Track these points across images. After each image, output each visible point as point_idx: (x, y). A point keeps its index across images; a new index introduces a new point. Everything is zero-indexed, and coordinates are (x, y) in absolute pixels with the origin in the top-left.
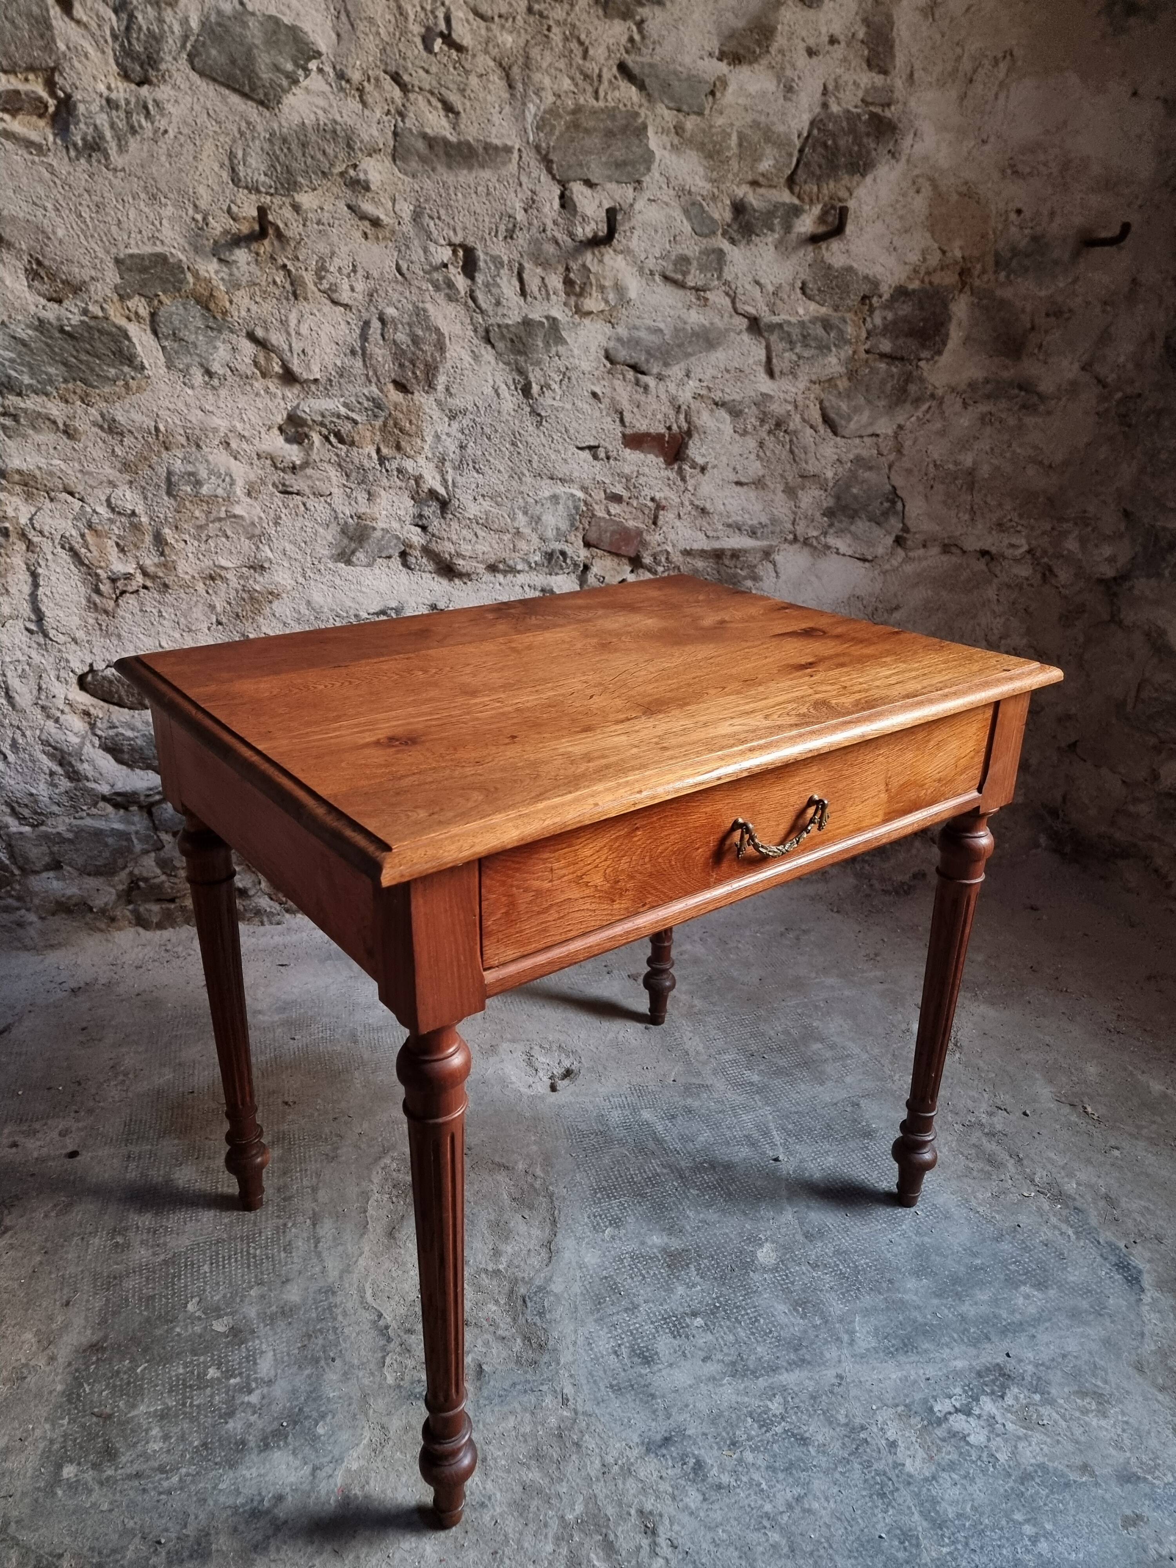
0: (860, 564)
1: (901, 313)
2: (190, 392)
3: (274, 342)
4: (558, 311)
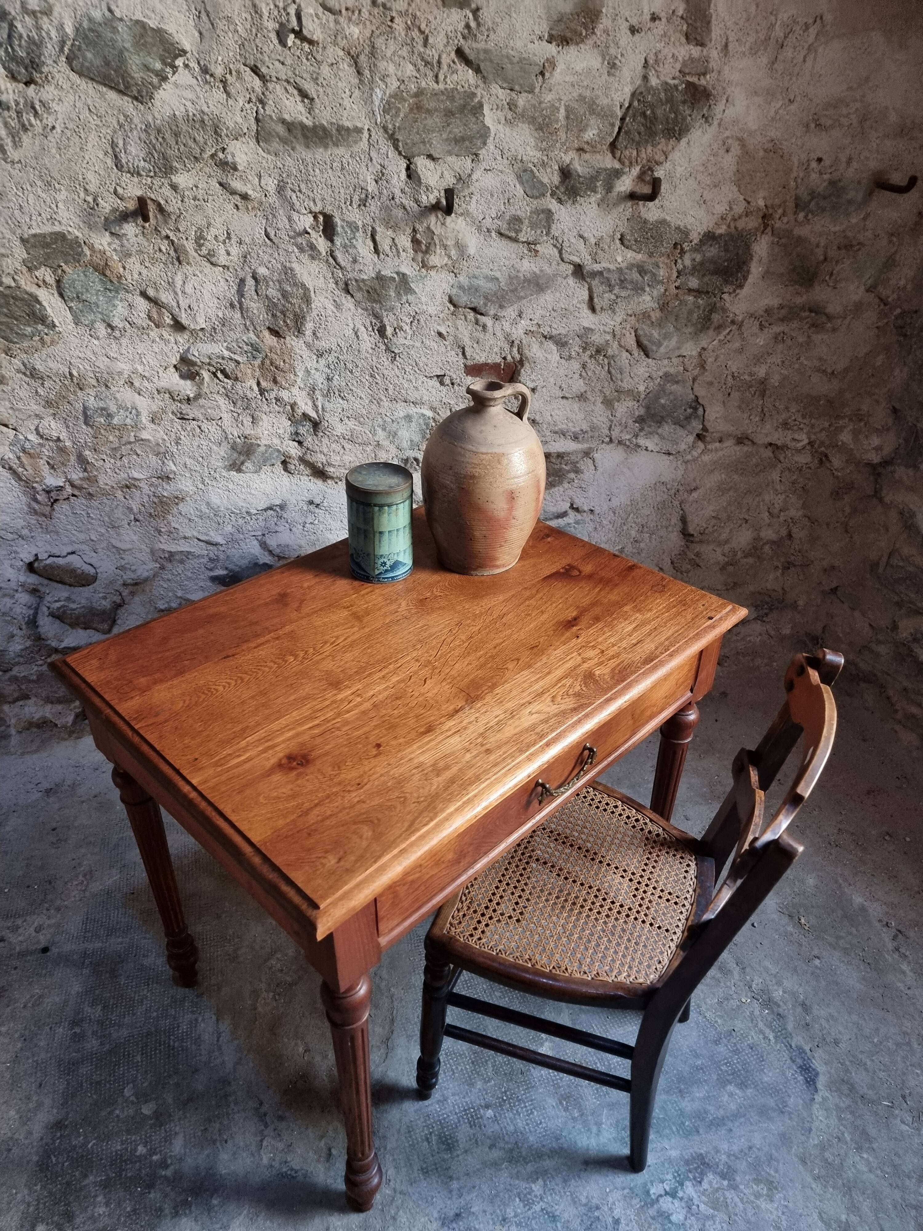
0: (666, 457)
1: (708, 255)
2: (96, 342)
3: (164, 300)
4: (407, 267)
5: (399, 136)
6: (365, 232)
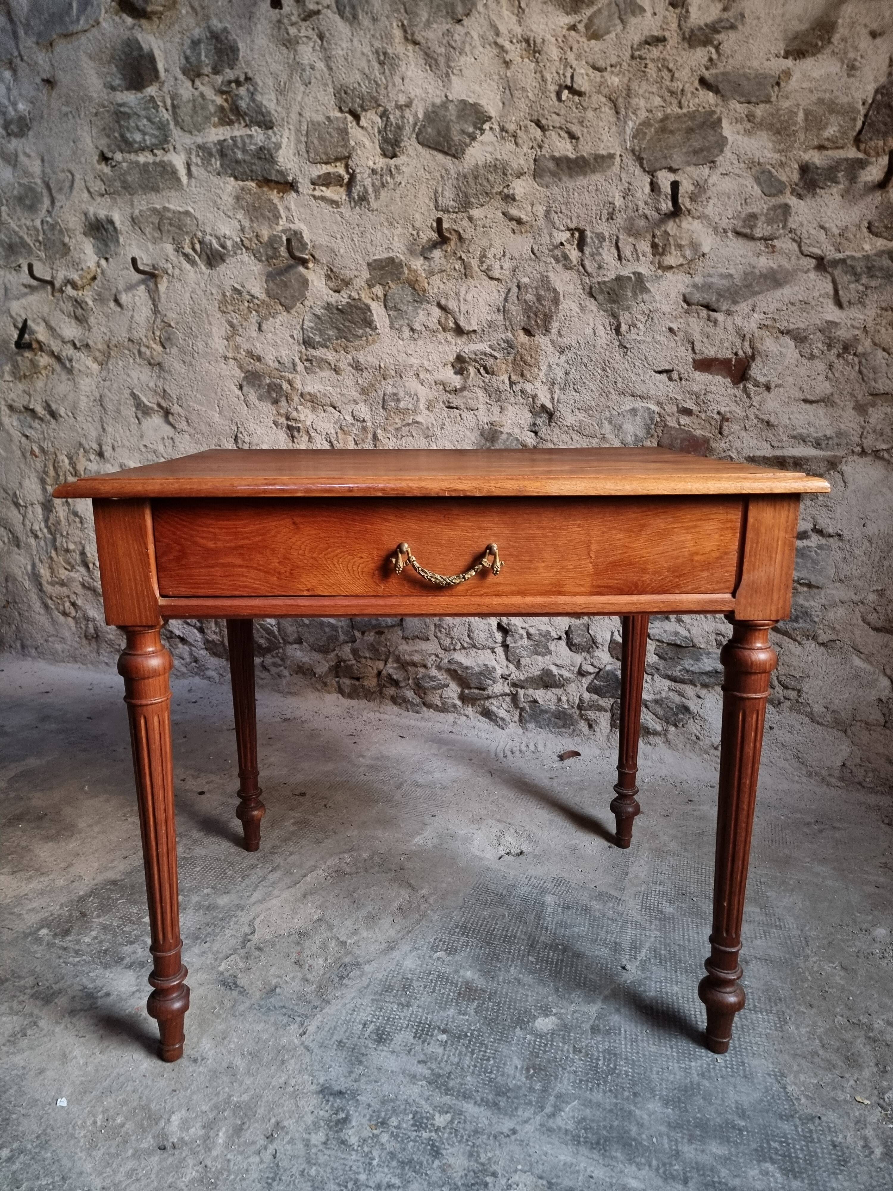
2: (401, 342)
3: (450, 307)
4: (645, 268)
5: (644, 155)
6: (611, 242)
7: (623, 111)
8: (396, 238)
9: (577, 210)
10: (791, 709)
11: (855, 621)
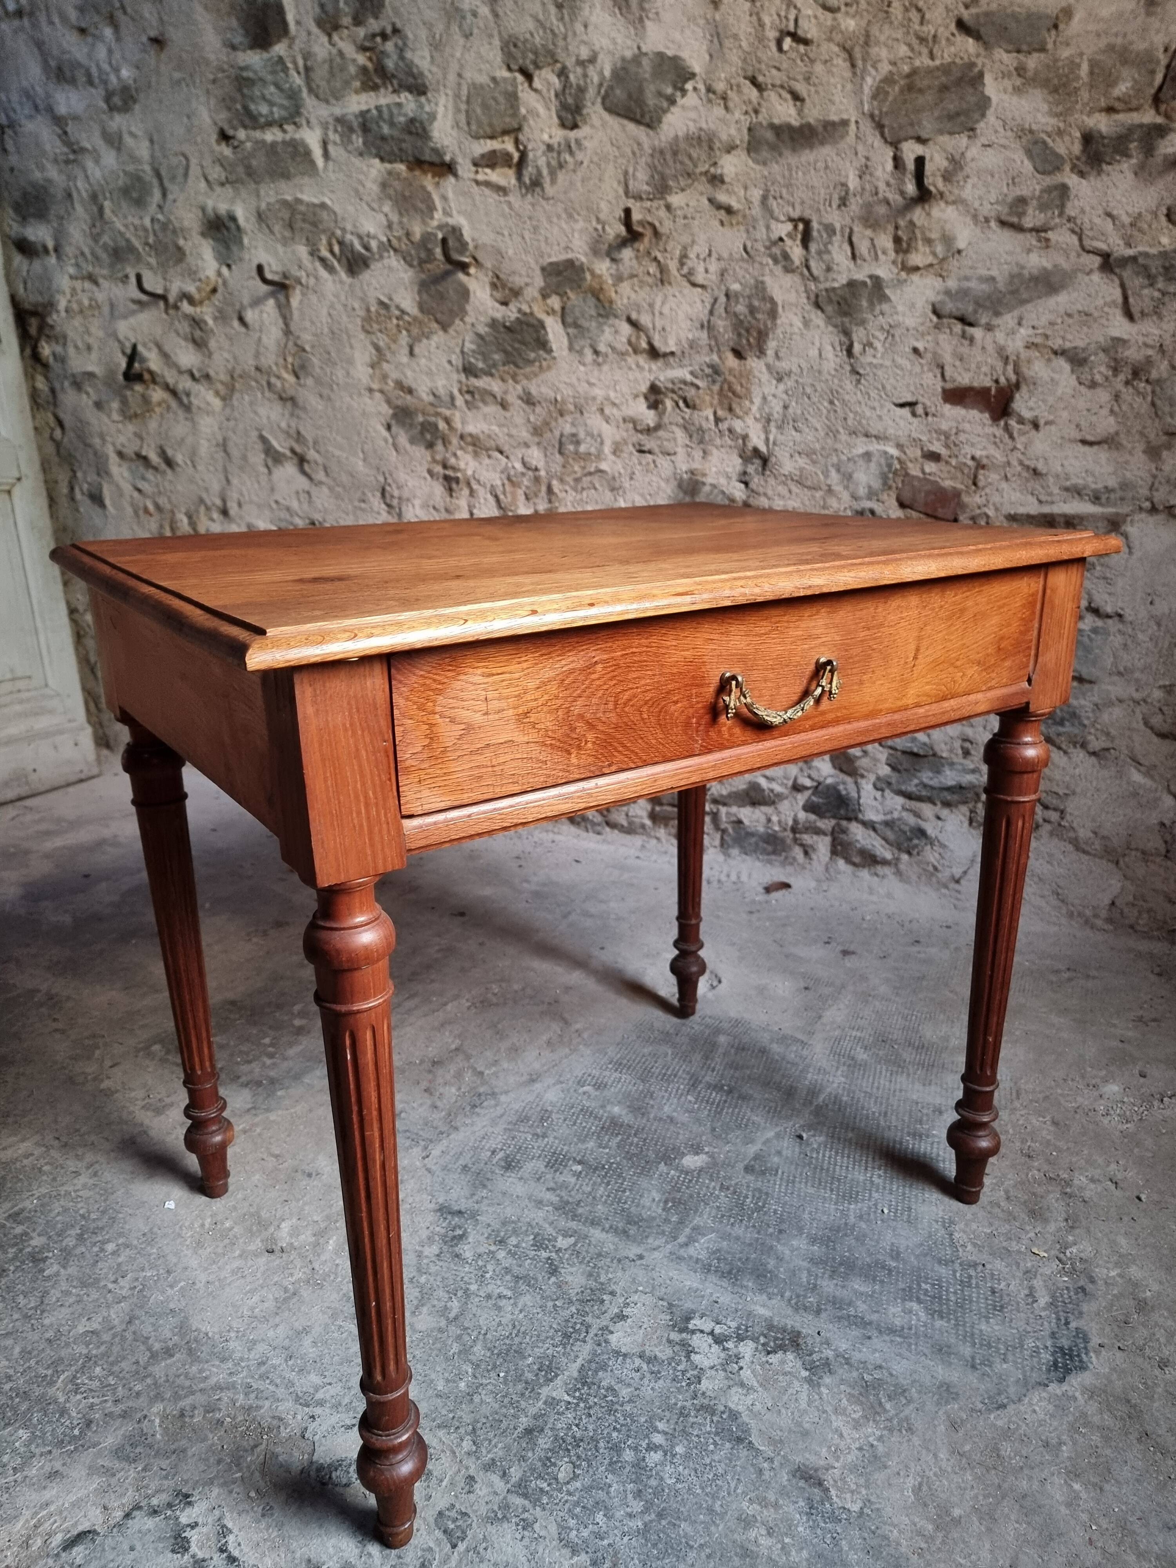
3: (643, 322)
4: (885, 271)
5: (886, 121)
6: (843, 236)
7: (860, 63)
8: (576, 235)
9: (801, 194)
10: (1051, 834)
11: (1134, 725)
